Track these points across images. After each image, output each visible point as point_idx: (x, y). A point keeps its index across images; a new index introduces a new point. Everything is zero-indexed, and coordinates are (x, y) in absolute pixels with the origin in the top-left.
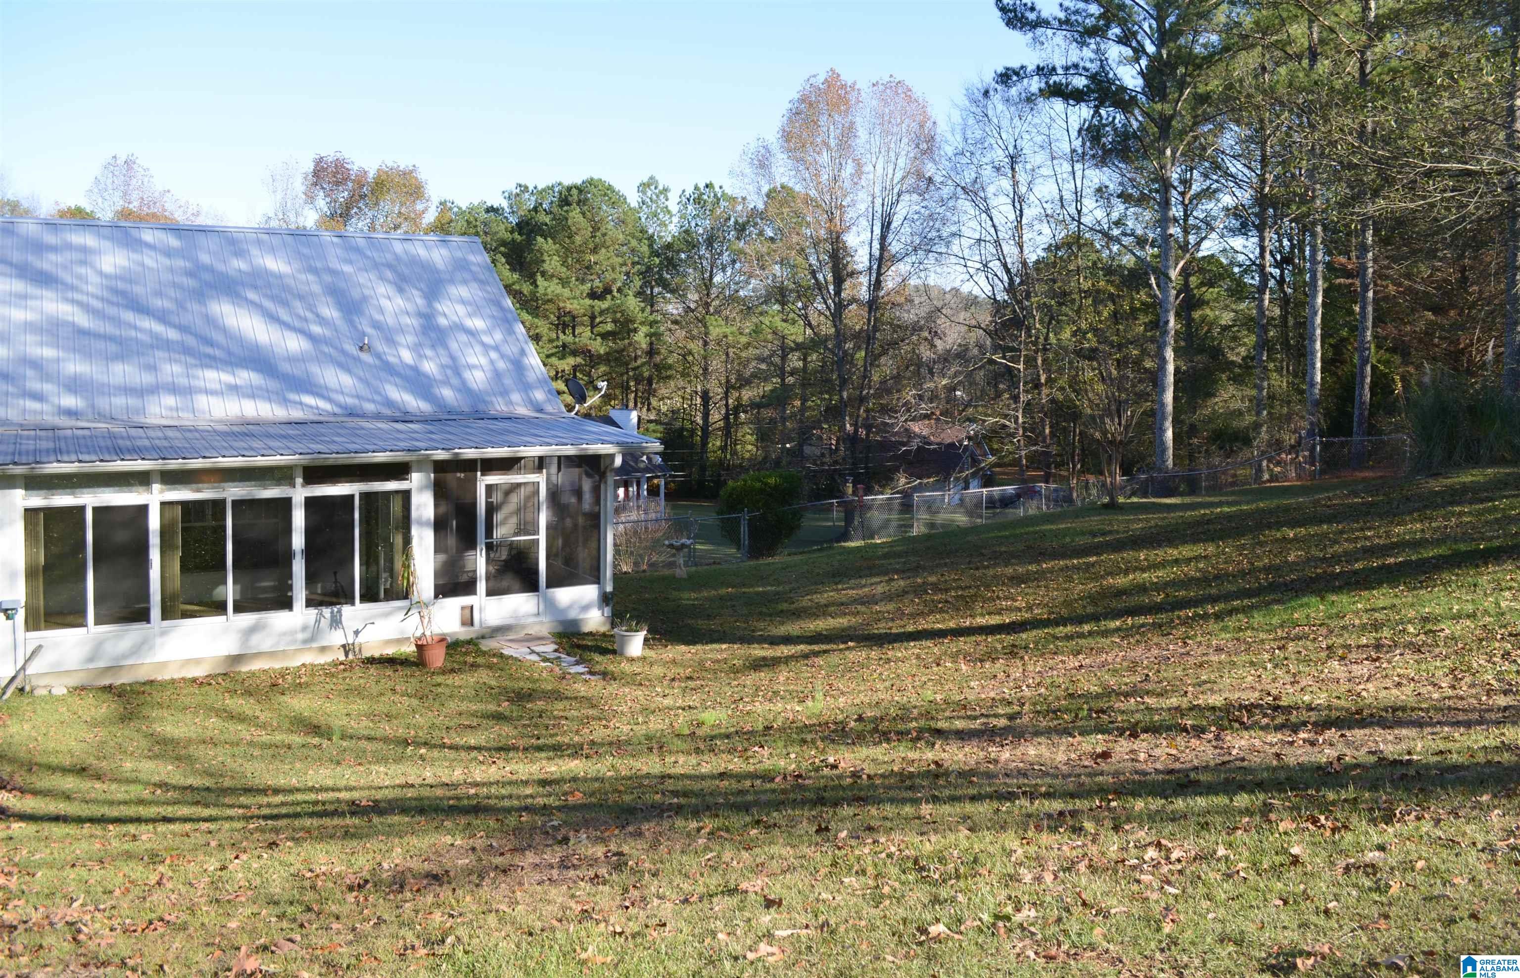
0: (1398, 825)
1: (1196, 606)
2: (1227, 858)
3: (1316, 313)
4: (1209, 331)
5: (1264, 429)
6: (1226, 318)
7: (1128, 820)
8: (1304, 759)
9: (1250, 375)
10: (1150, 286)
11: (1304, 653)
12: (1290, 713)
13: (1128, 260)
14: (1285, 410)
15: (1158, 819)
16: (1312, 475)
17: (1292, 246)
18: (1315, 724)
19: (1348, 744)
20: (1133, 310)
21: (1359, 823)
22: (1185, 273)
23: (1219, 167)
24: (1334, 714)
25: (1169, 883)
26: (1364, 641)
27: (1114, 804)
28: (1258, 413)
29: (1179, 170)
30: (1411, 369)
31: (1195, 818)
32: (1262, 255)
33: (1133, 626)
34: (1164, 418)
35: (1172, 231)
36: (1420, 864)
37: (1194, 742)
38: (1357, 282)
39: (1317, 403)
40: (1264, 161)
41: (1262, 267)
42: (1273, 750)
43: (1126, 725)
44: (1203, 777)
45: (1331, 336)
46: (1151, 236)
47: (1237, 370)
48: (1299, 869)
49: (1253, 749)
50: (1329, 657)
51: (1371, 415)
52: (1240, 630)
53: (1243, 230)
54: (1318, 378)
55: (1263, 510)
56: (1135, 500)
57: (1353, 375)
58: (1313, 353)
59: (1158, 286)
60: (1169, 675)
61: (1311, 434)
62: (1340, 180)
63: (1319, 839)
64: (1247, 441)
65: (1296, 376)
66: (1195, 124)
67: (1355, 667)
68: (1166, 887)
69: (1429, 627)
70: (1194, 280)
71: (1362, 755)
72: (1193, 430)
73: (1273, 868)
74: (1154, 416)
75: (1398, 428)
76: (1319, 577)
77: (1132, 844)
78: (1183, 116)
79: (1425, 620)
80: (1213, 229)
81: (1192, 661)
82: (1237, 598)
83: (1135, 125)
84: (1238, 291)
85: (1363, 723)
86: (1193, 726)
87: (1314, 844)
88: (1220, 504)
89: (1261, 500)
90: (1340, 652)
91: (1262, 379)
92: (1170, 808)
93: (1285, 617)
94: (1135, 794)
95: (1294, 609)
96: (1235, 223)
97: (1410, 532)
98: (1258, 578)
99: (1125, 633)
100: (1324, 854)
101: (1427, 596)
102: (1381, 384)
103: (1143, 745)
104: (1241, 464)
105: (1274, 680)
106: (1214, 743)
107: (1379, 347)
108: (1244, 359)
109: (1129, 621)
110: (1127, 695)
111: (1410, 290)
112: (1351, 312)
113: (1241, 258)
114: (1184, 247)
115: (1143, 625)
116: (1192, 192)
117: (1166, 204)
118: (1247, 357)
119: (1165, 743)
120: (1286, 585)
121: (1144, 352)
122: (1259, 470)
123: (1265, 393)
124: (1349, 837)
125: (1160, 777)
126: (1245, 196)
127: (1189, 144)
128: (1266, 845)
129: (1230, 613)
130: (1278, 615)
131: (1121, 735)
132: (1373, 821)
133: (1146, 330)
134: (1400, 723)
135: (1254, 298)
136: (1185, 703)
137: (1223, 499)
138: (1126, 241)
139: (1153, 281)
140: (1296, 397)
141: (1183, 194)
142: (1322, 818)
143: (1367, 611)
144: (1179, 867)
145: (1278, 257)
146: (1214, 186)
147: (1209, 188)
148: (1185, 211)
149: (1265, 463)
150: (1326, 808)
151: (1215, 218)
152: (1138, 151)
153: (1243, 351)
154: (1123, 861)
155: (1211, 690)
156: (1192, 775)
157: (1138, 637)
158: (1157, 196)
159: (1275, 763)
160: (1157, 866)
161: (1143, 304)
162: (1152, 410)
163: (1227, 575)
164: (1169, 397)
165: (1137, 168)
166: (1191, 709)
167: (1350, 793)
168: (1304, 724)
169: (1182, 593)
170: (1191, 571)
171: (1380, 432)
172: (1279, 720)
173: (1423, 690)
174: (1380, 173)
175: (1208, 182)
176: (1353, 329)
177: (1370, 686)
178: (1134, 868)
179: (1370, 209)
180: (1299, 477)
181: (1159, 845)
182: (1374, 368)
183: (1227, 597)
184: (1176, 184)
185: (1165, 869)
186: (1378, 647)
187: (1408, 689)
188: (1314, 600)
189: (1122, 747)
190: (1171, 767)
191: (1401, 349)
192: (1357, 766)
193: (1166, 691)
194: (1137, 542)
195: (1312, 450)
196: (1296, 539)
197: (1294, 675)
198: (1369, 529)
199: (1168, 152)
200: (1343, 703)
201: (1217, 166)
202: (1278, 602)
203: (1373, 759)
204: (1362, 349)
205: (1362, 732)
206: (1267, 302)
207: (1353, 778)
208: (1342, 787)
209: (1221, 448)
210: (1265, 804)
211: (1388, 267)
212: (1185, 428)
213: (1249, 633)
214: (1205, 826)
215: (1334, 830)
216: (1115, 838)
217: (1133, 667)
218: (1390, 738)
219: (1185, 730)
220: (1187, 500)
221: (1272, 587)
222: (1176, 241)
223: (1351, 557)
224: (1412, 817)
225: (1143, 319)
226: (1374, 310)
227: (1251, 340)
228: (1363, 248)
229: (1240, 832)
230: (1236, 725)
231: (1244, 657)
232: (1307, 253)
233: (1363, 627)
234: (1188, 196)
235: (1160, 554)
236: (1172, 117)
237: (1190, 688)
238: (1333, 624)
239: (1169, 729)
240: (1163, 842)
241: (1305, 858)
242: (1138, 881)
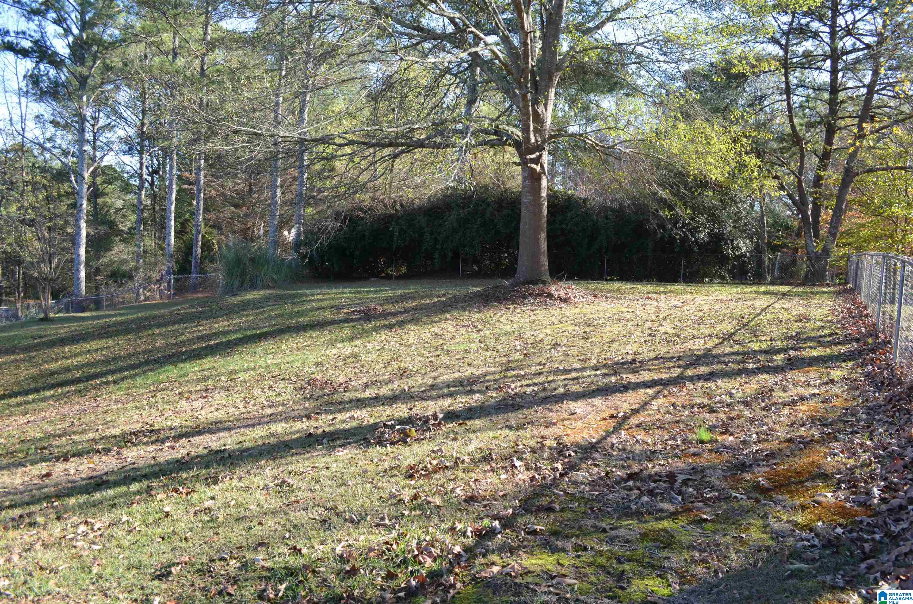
0: (220, 485)
1: (101, 377)
2: (128, 522)
3: (172, 204)
4: (108, 211)
5: (141, 270)
6: (119, 204)
7: (66, 512)
8: (169, 457)
9: (133, 238)
10: (71, 181)
11: (166, 398)
12: (160, 433)
13: (56, 164)
14: (154, 259)
15: (85, 507)
16: (169, 297)
17: (159, 165)
18: (174, 437)
19: (192, 446)
20: (60, 196)
21: (200, 487)
22: (94, 174)
23: (117, 112)
24: (184, 430)
25: (94, 543)
26: (199, 388)
27: (56, 504)
28: (138, 261)
29: (91, 110)
30: (223, 237)
31: (108, 502)
32: (141, 168)
33: (62, 393)
34: (80, 264)
35: (85, 148)
36: (233, 502)
37: (104, 458)
38: (195, 188)
39: (172, 256)
40: (144, 112)
41: (141, 176)
42: (151, 455)
43: (60, 454)
44: (111, 478)
45: (180, 217)
46: (72, 150)
47: (125, 235)
48: (170, 519)
49: (140, 457)
50: (180, 399)
51: (201, 263)
52: (129, 388)
53: (130, 151)
54: (172, 241)
55: (141, 318)
56: (61, 315)
57: (192, 240)
58: (170, 227)
59: (76, 181)
60: (87, 420)
61: (168, 273)
62: (188, 130)
63: (179, 500)
64: (131, 277)
65: (160, 239)
66: (102, 83)
67: (194, 402)
68: (93, 546)
69: (232, 377)
70: (99, 180)
71: (201, 451)
72: (98, 271)
73: (155, 521)
74: (73, 261)
75: (216, 270)
76: (173, 355)
77: (69, 525)
78: (94, 77)
79: (231, 373)
80: (111, 149)
81: (100, 410)
82: (127, 370)
83: (63, 78)
84: (126, 188)
85: (199, 433)
86: (103, 449)
87: (177, 503)
88: (115, 315)
89: (140, 312)
90: (186, 395)
91: (140, 241)
92: (92, 499)
93: (155, 379)
94: (69, 495)
95: (160, 374)
96: (125, 147)
97: (222, 326)
98: (138, 358)
99: (57, 398)
100: (183, 508)
101: (232, 360)
102: (207, 246)
103: (72, 465)
104: (127, 291)
105: (150, 415)
106: (116, 457)
107: (206, 225)
108: (129, 229)
109: (60, 390)
110: (60, 436)
111: (223, 194)
112: (191, 204)
113: (128, 168)
114: (93, 159)
115: (68, 392)
116: (99, 125)
117: (82, 131)
118: (131, 228)
119: (86, 461)
120: (155, 360)
121: (67, 222)
122: (138, 294)
123: (142, 249)
124: (195, 496)
125: (84, 482)
126: (132, 132)
127: (98, 95)
128: (150, 510)
129: (123, 379)
130: (151, 378)
131: (57, 461)
132: (208, 485)
133: (67, 209)
134: (219, 430)
135: (135, 193)
136: (97, 436)
137: (117, 312)
138: (55, 151)
139: (73, 178)
140: (160, 252)
141: (93, 126)
142: (181, 488)
143: (200, 371)
144: (99, 533)
145: (150, 169)
146: (113, 123)
147: (109, 124)
148: (94, 136)
149: (141, 290)
150: (182, 483)
151: (113, 143)
152: (64, 95)
153: (129, 224)
154: (64, 537)
155: (113, 426)
156: (104, 478)
157: (65, 399)
158: (77, 126)
159: (152, 462)
160: (86, 535)
161: (66, 192)
162: (71, 258)
163: (120, 357)
164: (82, 251)
165: (63, 106)
166: (101, 439)
167: (195, 472)
168: (168, 438)
169: (93, 370)
170: (98, 356)
171: (206, 272)
172: (153, 438)
173: (230, 411)
174: (209, 128)
175: (109, 121)
176: (192, 214)
177: (203, 412)
178: (72, 539)
179: (203, 148)
180: (161, 298)
181: (86, 523)
182: (203, 236)
183: (121, 370)
184: (89, 119)
185: (91, 536)
186: (206, 390)
187: (222, 412)
188: (171, 367)
189: (59, 468)
190: (90, 475)
191: (217, 226)
192: (198, 456)
193: (85, 430)
194: (63, 342)
195: (169, 282)
196: (160, 334)
197: (161, 411)
198: (200, 326)
199: (85, 98)
200: (188, 423)
201: (115, 112)
202: (151, 370)
203: (206, 451)
204: (197, 225)
205: (200, 437)
206: (143, 196)
207: (196, 464)
208: (190, 469)
209: (115, 282)
210: (148, 487)
211: (211, 181)
212: (93, 270)
213: (134, 390)
214: (114, 506)
215: (187, 494)
216: (58, 524)
217: (63, 419)
218: (214, 439)
219: (98, 451)
220: (95, 313)
221: (147, 362)
222: (88, 154)
223: (191, 341)
224: (228, 478)
225: (67, 201)
226: (204, 204)
227: (133, 217)
228: (199, 169)
229: (134, 505)
230: (129, 444)
231: (132, 404)
232: (168, 169)
233: (198, 380)
234: (96, 127)
235: (77, 348)
236: (88, 77)
237: (100, 427)
238: (181, 380)
239: (88, 452)
240: (89, 520)
241: (172, 512)
242: (75, 547)
